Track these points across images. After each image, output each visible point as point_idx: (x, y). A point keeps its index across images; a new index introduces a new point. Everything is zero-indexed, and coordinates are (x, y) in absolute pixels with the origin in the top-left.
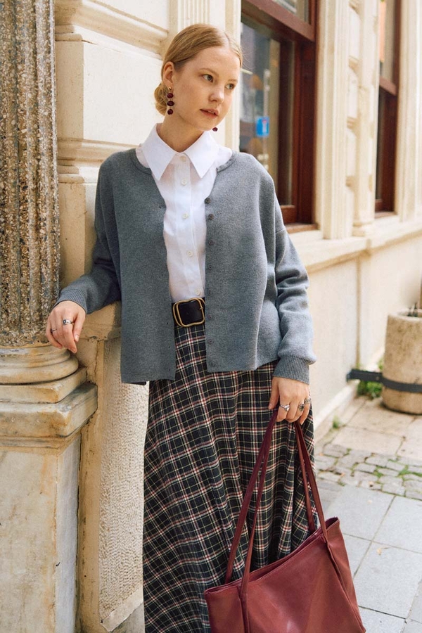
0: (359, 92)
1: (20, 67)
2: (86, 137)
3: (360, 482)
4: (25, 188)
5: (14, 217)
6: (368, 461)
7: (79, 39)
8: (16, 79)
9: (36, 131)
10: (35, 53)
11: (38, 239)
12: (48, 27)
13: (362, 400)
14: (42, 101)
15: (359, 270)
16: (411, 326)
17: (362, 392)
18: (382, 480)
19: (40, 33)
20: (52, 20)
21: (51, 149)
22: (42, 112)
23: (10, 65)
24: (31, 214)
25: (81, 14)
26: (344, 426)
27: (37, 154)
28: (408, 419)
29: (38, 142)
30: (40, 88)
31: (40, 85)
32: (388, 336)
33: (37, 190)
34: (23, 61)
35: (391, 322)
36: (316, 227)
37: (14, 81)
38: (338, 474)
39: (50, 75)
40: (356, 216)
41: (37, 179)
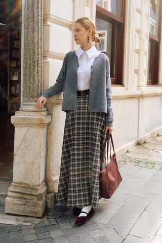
1: (34, 33)
2: (50, 51)
3: (132, 164)
4: (35, 63)
7: (49, 25)
8: (34, 36)
9: (38, 48)
10: (38, 29)
11: (38, 76)
14: (40, 41)
15: (139, 102)
18: (139, 164)
21: (42, 53)
22: (40, 44)
24: (36, 69)
25: (49, 19)
26: (131, 152)
27: (38, 54)
29: (38, 51)
30: (39, 38)
33: (38, 63)
34: (35, 31)
39: (42, 35)
40: (138, 83)
41: (38, 61)
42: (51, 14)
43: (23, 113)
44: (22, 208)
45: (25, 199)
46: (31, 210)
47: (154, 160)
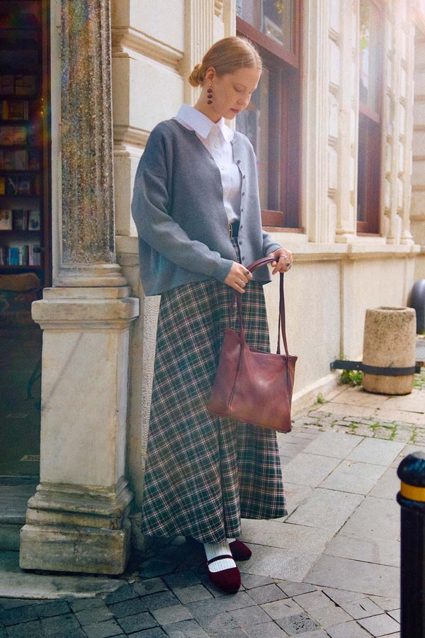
0: (339, 115)
1: (91, 74)
2: (131, 125)
3: (337, 431)
4: (94, 155)
5: (87, 175)
6: (345, 419)
7: (126, 56)
8: (89, 81)
9: (101, 116)
10: (101, 64)
11: (103, 190)
12: (108, 47)
13: (344, 387)
14: (105, 98)
15: (341, 273)
16: (385, 317)
17: (345, 381)
18: (356, 429)
19: (104, 51)
20: (110, 43)
21: (110, 130)
22: (105, 104)
23: (84, 72)
24: (98, 173)
25: (127, 39)
26: (328, 402)
27: (102, 132)
28: (384, 398)
29: (102, 124)
30: (104, 88)
31: (104, 86)
32: (366, 327)
33: (102, 157)
34: (93, 70)
35: (369, 314)
36: (302, 230)
37: (87, 83)
38: (319, 426)
39: (109, 80)
40: (338, 224)
41: (102, 150)
42: (132, 24)
43: (65, 292)
44: (68, 552)
45: (75, 527)
46: (94, 556)
47: (392, 419)
